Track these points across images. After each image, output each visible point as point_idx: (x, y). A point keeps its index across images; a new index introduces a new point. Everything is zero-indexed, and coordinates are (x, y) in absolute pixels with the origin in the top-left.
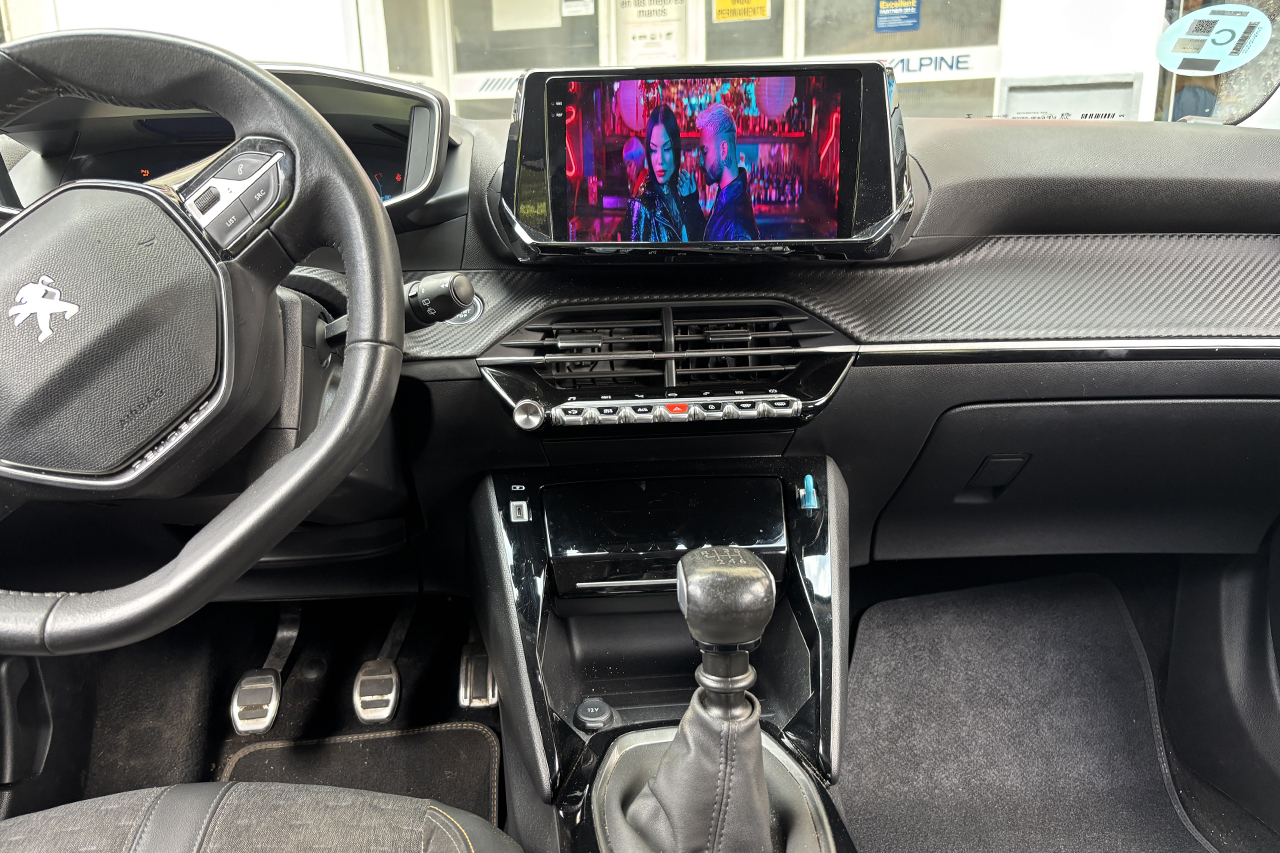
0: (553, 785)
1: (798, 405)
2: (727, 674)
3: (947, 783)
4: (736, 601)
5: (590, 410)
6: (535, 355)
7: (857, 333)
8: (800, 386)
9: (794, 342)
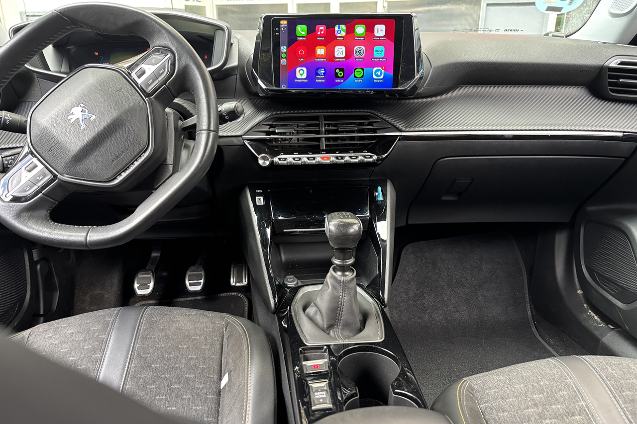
0: (275, 306)
1: (375, 157)
2: (344, 259)
3: (438, 319)
4: (347, 231)
5: (290, 159)
6: (266, 135)
7: (400, 127)
8: (377, 150)
9: (375, 131)
